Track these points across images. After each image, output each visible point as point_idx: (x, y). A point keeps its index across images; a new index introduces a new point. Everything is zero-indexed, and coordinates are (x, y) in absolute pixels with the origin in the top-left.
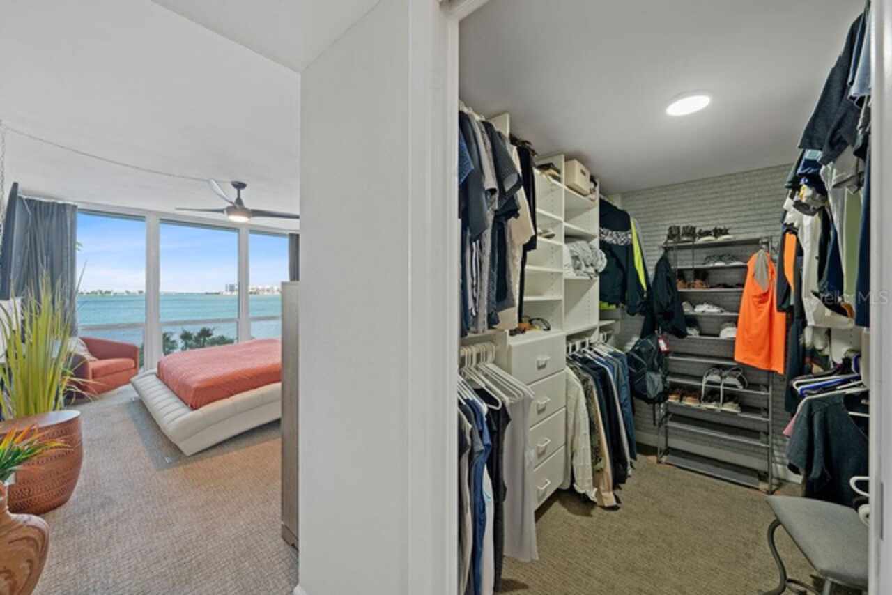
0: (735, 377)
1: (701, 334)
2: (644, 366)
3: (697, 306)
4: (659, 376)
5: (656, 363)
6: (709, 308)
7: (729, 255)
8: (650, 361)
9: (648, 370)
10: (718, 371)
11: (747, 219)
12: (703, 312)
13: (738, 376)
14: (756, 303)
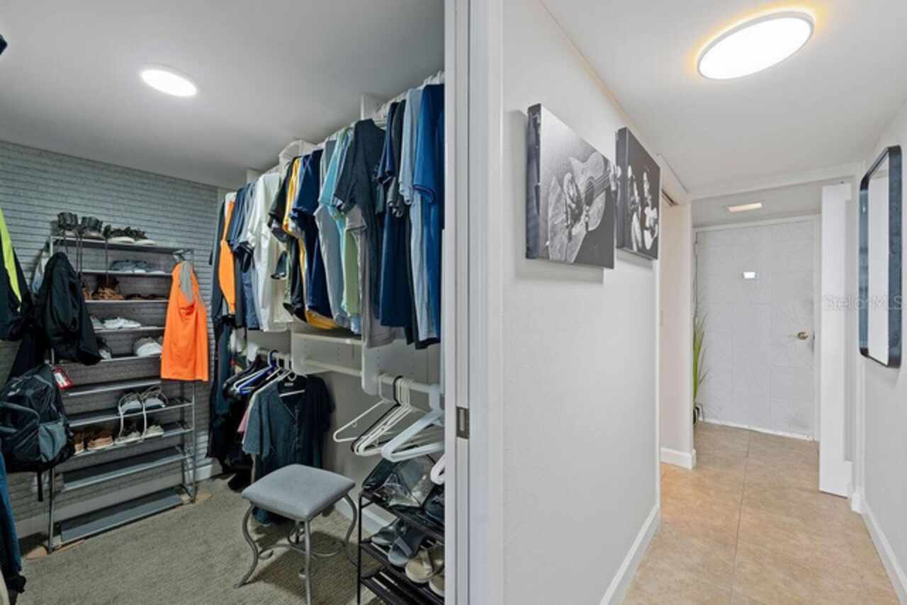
0: (154, 397)
1: (113, 356)
2: (35, 417)
3: (107, 322)
4: (61, 424)
5: (54, 408)
6: (125, 323)
7: (145, 262)
8: (45, 407)
9: (41, 422)
10: (135, 396)
11: (160, 225)
12: (120, 328)
13: (157, 395)
14: (184, 315)
